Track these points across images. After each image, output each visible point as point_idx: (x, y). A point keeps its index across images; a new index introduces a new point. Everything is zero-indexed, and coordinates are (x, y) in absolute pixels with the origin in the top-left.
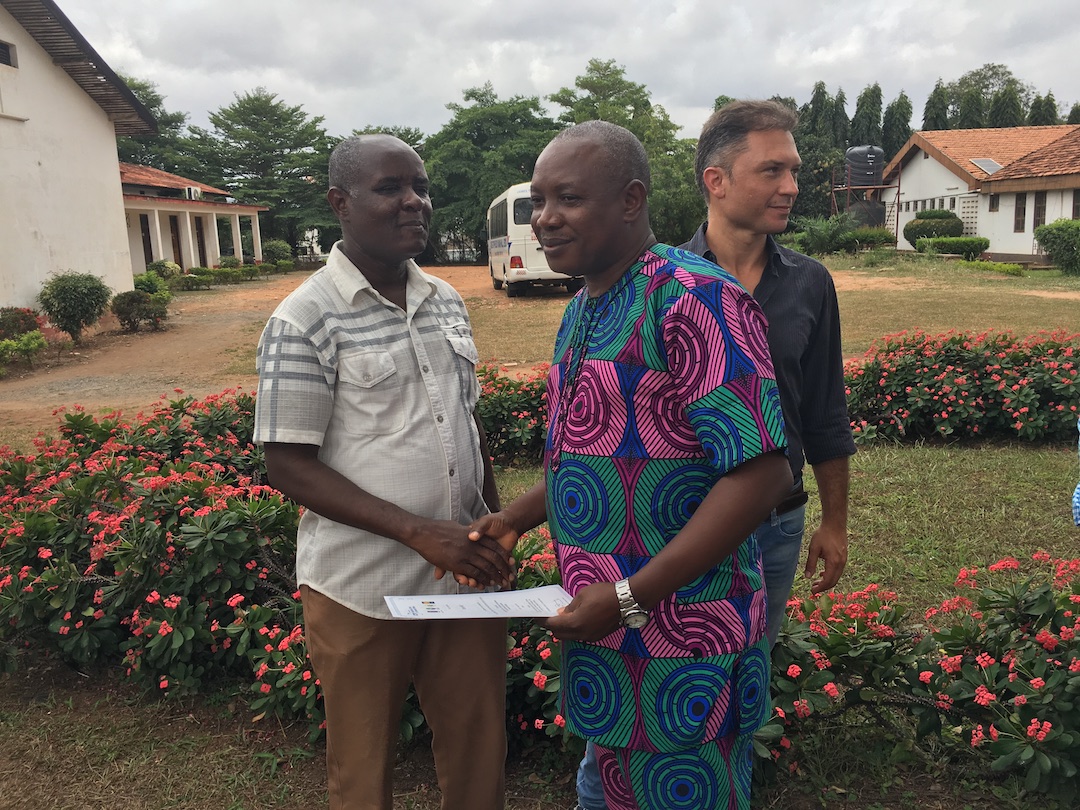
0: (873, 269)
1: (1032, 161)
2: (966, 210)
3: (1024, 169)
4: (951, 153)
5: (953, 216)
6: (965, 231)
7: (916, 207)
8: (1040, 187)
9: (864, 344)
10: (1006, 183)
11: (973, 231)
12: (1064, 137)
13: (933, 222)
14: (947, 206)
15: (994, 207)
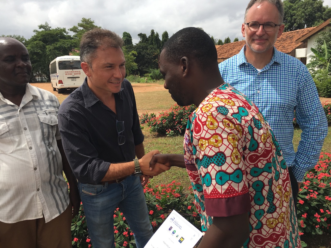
9: (169, 106)
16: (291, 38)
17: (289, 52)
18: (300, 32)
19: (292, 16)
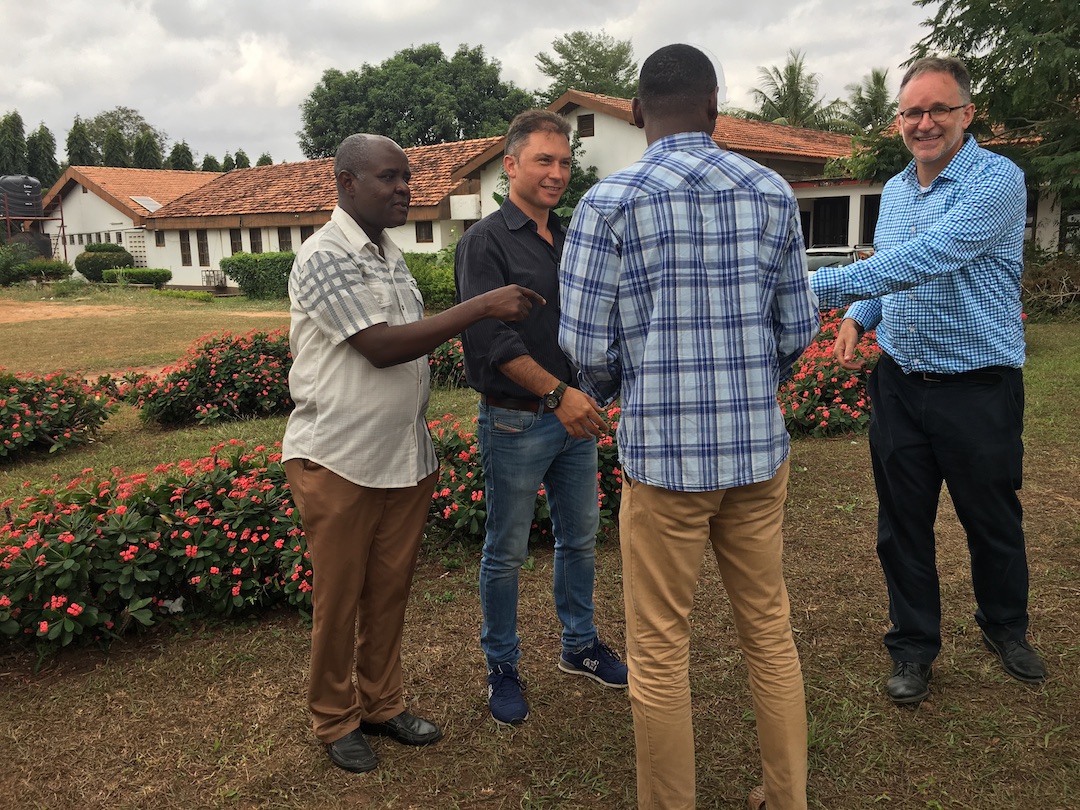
0: (66, 299)
1: (188, 202)
2: (134, 244)
3: (185, 209)
4: (110, 189)
5: (122, 250)
6: (136, 264)
7: (81, 241)
8: (201, 226)
10: (169, 220)
11: (144, 264)
12: (211, 183)
13: (104, 255)
14: (114, 240)
15: (160, 242)
16: (434, 165)
17: (435, 204)
18: (455, 150)
19: (424, 103)
